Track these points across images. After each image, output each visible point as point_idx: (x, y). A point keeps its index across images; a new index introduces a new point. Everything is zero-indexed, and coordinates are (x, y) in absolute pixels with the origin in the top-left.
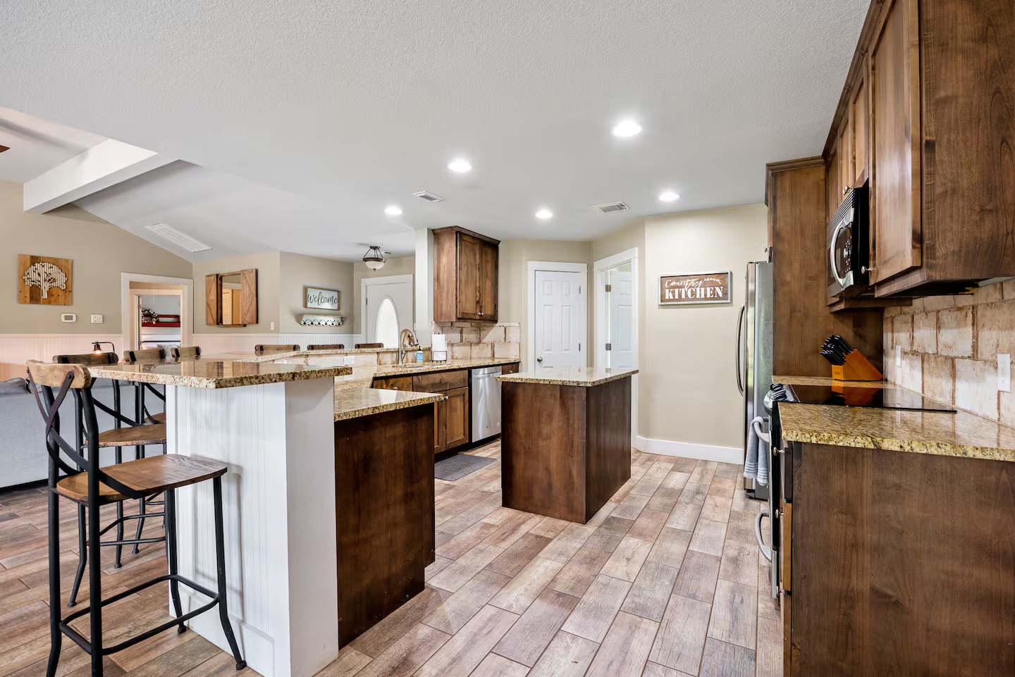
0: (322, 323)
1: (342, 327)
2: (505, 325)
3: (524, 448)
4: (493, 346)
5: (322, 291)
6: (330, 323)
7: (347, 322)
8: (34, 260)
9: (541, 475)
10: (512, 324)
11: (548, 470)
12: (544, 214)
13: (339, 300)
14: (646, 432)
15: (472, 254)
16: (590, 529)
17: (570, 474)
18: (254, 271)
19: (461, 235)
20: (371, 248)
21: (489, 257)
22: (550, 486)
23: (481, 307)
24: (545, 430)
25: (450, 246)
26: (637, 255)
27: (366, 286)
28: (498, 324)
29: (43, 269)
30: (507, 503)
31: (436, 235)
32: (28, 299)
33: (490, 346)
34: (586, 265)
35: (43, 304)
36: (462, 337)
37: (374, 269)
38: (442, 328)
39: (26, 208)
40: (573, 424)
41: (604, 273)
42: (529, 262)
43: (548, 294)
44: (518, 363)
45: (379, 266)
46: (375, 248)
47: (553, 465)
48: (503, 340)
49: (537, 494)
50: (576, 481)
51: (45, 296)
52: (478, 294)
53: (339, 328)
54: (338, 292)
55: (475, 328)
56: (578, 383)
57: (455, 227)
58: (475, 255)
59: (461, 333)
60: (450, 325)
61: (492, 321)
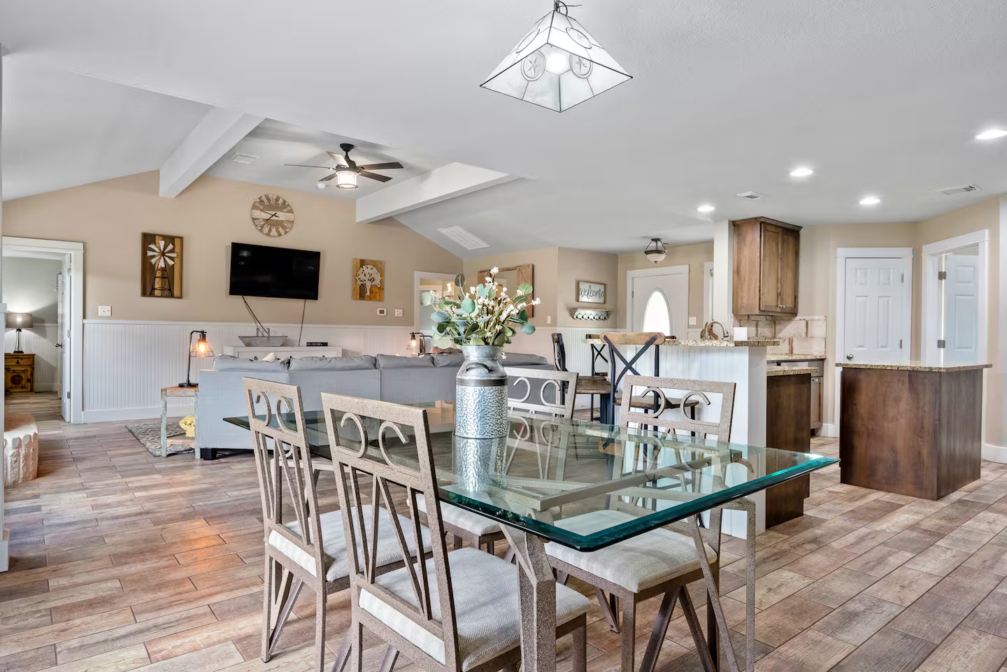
0: (586, 317)
1: (608, 322)
2: (807, 318)
3: (867, 429)
4: (791, 342)
5: (592, 285)
6: (591, 317)
7: (611, 317)
8: (363, 263)
9: (886, 454)
10: (816, 318)
11: (893, 450)
12: (870, 201)
13: (605, 295)
14: (998, 440)
15: (774, 244)
16: (942, 504)
17: (919, 454)
18: (531, 267)
19: (765, 224)
20: (653, 240)
21: (791, 246)
22: (896, 464)
23: (782, 299)
24: (891, 412)
25: (753, 237)
26: (987, 238)
27: (633, 279)
28: (797, 318)
29: (368, 270)
30: (846, 478)
31: (737, 227)
32: (358, 297)
33: (787, 342)
34: (912, 248)
35: (367, 300)
36: (757, 330)
37: (656, 262)
38: (740, 321)
39: (358, 220)
40: (923, 407)
41: (936, 258)
42: (838, 249)
43: (861, 284)
44: (823, 360)
45: (662, 257)
46: (656, 240)
47: (900, 444)
48: (804, 335)
49: (881, 470)
50: (926, 460)
51: (368, 294)
52: (779, 286)
53: (606, 322)
54: (605, 285)
55: (770, 322)
56: (931, 368)
57: (760, 218)
58: (777, 244)
59: (757, 327)
60: (746, 318)
61: (792, 314)
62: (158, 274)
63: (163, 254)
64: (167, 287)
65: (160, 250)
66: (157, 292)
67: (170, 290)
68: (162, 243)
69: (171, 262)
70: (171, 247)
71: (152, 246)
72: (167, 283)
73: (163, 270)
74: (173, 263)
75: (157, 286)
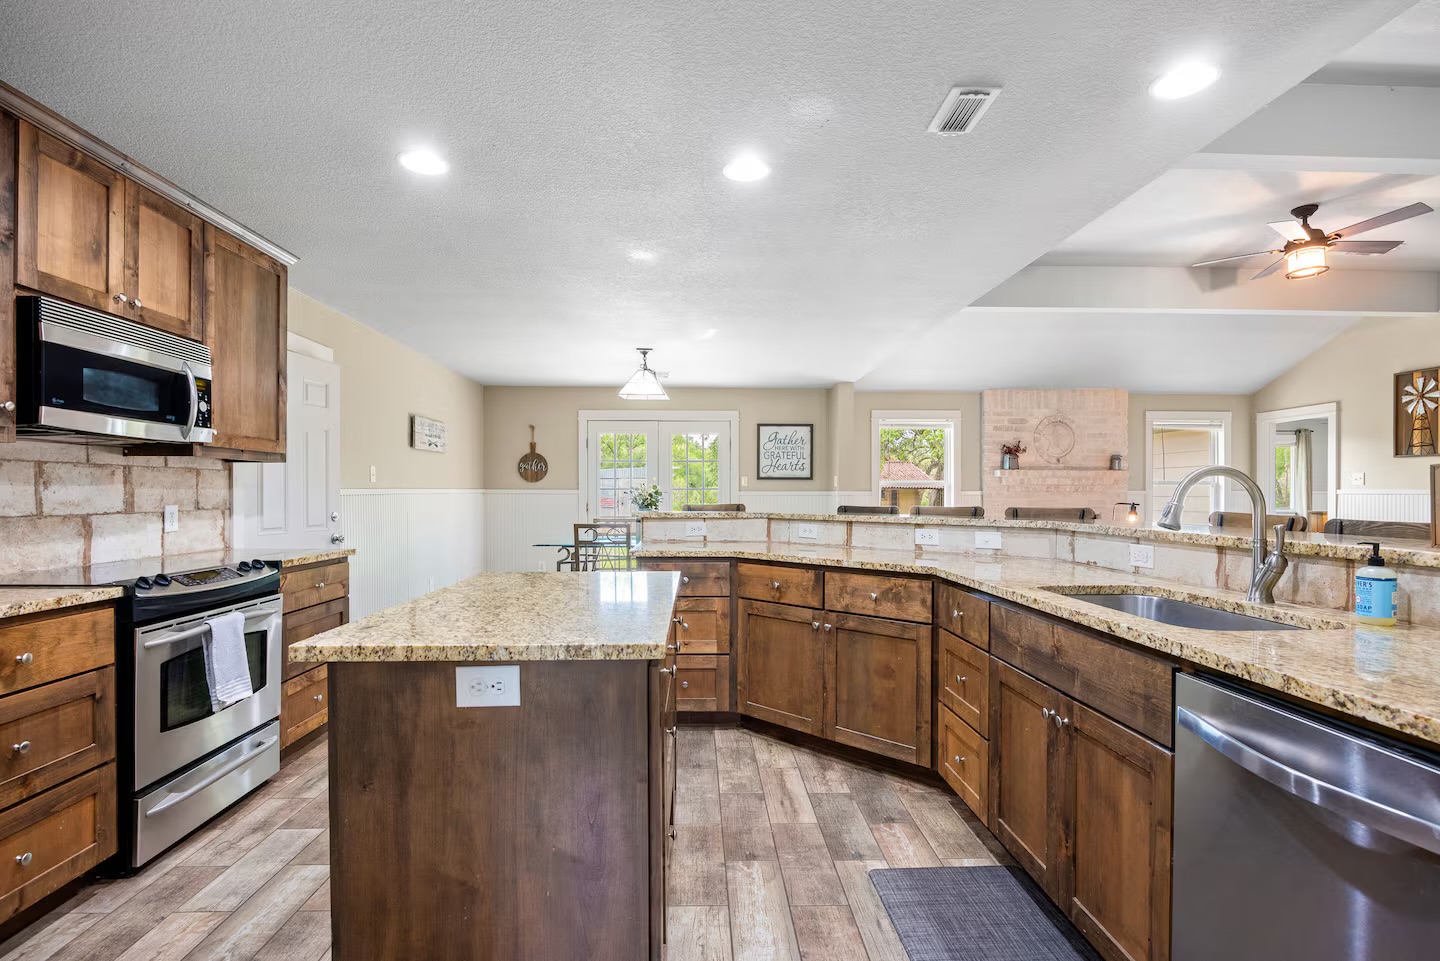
62: (1418, 424)
63: (1422, 396)
64: (1428, 441)
65: (1417, 391)
66: (1416, 450)
67: (1432, 445)
68: (1420, 382)
69: (1431, 405)
70: (1432, 384)
71: (1409, 388)
72: (1429, 435)
73: (1424, 418)
74: (1436, 405)
75: (1415, 442)
